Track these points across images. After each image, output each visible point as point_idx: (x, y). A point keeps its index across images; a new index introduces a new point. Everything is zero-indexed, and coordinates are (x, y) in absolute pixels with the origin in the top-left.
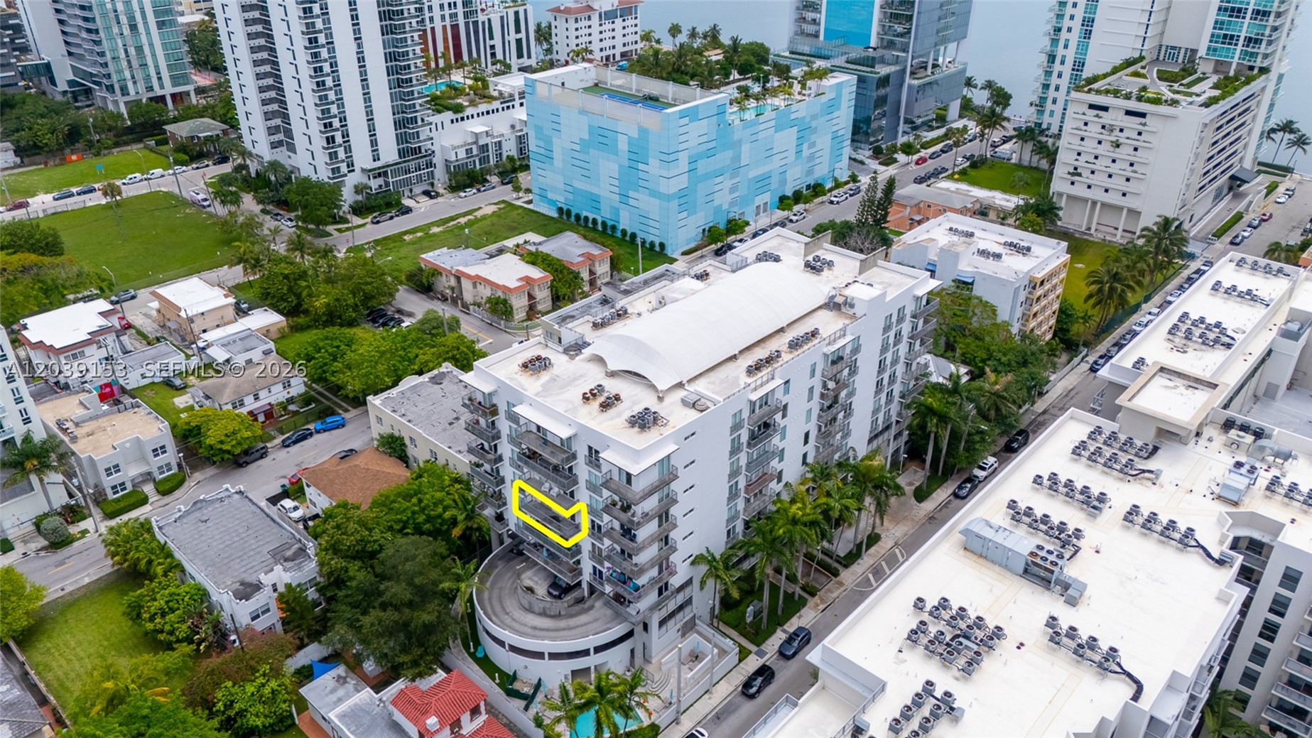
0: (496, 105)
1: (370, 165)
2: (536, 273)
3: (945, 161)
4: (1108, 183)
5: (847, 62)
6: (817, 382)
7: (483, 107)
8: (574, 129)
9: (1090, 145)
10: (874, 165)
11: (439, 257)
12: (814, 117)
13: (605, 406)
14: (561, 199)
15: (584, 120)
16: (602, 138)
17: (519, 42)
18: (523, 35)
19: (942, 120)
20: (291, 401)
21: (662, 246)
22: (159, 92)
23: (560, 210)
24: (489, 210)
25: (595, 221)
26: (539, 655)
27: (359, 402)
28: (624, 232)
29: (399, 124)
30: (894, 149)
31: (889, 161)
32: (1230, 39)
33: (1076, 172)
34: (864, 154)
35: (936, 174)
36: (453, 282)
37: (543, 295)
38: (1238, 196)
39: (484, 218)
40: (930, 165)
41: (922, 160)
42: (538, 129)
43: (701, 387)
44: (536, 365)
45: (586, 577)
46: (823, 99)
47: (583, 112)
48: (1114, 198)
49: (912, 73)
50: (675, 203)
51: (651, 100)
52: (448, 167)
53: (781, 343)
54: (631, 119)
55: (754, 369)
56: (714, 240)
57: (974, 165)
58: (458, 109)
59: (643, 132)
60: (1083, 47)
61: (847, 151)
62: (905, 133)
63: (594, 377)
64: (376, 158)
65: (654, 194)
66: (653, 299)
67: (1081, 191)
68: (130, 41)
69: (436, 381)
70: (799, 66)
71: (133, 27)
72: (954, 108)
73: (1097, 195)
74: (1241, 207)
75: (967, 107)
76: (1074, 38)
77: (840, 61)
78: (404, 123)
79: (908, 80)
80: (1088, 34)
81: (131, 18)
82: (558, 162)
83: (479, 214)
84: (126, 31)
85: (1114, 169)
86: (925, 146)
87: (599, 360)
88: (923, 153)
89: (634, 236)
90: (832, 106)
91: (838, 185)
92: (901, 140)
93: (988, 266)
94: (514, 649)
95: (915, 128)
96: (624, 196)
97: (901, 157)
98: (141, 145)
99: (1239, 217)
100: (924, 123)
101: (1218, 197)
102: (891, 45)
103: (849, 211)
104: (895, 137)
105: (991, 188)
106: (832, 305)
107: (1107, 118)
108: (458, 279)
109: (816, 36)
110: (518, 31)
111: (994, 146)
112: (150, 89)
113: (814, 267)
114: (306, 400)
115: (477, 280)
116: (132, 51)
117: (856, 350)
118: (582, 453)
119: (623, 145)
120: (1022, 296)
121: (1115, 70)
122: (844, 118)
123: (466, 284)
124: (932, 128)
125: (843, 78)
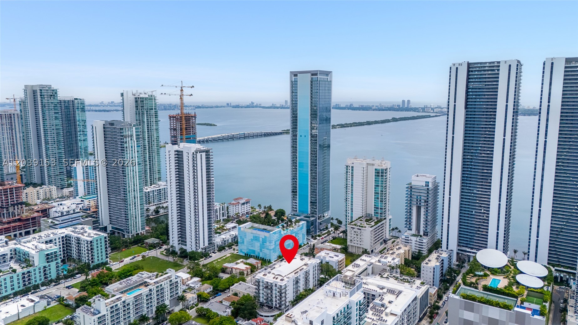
0: (227, 231)
1: (203, 247)
2: (248, 266)
3: (327, 238)
4: (357, 243)
5: (304, 217)
6: (304, 276)
7: (225, 232)
8: (249, 237)
9: (353, 235)
10: (312, 240)
11: (226, 265)
12: (298, 231)
13: (276, 279)
14: (246, 252)
15: (252, 235)
16: (256, 238)
17: (223, 213)
18: (224, 211)
19: (327, 228)
20: (211, 291)
21: (270, 260)
22: (138, 232)
23: (246, 254)
24: (229, 255)
25: (254, 256)
26: (268, 316)
27: (229, 288)
28: (261, 258)
29: (209, 238)
30: (316, 236)
31: (315, 239)
32: (377, 213)
33: (351, 241)
34: (310, 237)
35: (325, 241)
36: (230, 270)
37: (249, 271)
38: (386, 244)
39: (228, 257)
40: (324, 239)
41: (322, 238)
42: (241, 237)
43: (289, 276)
44: (265, 275)
45: (274, 305)
46: (300, 227)
47: (252, 233)
48: (359, 246)
49: (318, 219)
50: (272, 251)
51: (264, 230)
52: (218, 246)
53: (299, 270)
54: (262, 234)
55: (295, 273)
56: (280, 258)
57: (334, 239)
58: (220, 233)
59: (265, 237)
60: (352, 214)
61: (306, 237)
62: (318, 232)
63: (274, 276)
64: (204, 245)
65: (268, 249)
66: (279, 266)
67: (352, 244)
68: (135, 221)
69: (240, 284)
70: (294, 219)
71: (136, 218)
72: (329, 225)
73: (355, 245)
74: (386, 246)
75: (332, 225)
76: (350, 212)
77: (302, 217)
78: (210, 237)
79: (317, 221)
80: (352, 211)
81: (136, 216)
82: (245, 243)
83: (227, 256)
84: (134, 219)
85: (358, 240)
86: (323, 235)
87: (273, 274)
88: (323, 236)
89: (263, 258)
90: (302, 228)
91: (305, 245)
92: (318, 234)
93: (331, 259)
94: (265, 316)
95: (321, 230)
96: (261, 250)
97: (318, 238)
98: (137, 245)
99: (385, 248)
100: (323, 229)
101: (381, 244)
102: (313, 213)
103: (307, 251)
104: (316, 233)
105: (336, 244)
106: (305, 265)
107: (355, 230)
108: (232, 269)
109: (297, 211)
110: (223, 210)
111: (338, 234)
112: (137, 232)
113: (302, 260)
114: (212, 291)
115: (236, 269)
116: (135, 223)
117: (309, 271)
118: (274, 285)
119: (261, 239)
120: (337, 264)
121: (357, 220)
122: (304, 230)
123: (234, 270)
124: (324, 231)
125: (304, 222)
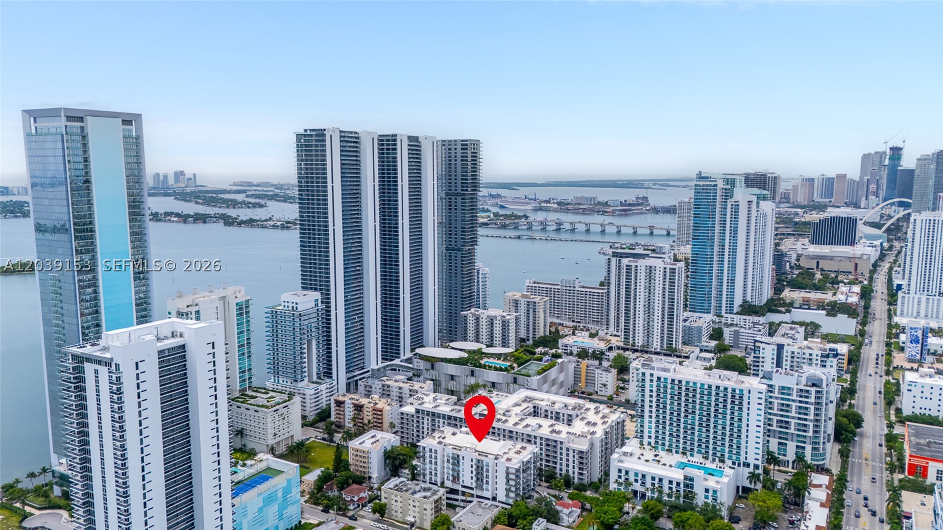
107: (280, 412)
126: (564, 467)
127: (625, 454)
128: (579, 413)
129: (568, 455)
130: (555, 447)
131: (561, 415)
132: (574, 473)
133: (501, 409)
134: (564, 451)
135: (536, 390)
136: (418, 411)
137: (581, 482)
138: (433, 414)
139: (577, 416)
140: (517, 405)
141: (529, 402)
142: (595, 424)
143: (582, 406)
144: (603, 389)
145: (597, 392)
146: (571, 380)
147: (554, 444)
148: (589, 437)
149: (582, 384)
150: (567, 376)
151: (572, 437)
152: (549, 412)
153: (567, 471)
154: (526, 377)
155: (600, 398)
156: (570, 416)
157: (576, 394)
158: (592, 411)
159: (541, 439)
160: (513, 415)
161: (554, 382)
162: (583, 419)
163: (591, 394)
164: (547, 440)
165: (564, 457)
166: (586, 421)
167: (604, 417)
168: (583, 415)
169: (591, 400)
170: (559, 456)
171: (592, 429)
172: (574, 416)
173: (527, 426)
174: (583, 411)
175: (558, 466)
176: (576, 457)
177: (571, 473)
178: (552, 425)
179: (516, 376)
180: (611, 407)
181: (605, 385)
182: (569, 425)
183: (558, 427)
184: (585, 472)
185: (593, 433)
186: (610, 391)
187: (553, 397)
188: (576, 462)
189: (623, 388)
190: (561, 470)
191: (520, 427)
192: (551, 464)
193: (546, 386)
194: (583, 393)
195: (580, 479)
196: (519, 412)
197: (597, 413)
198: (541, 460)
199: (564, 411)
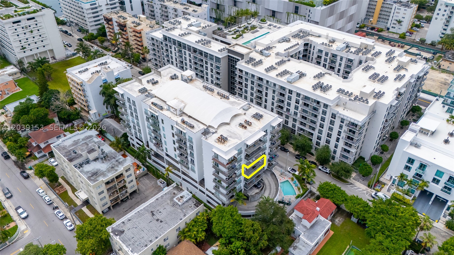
4: (36, 46)
9: (22, 37)
33: (23, 48)
48: (42, 49)
67: (29, 53)
73: (35, 51)
85: (35, 40)
107: (23, 24)
126: (324, 137)
127: (423, 131)
128: (363, 58)
129: (332, 123)
130: (315, 109)
131: (338, 58)
132: (336, 146)
133: (261, 44)
134: (328, 118)
135: (317, 23)
136: (165, 38)
137: (344, 160)
138: (180, 44)
139: (360, 62)
140: (285, 40)
141: (301, 38)
142: (384, 79)
143: (369, 48)
144: (397, 26)
145: (388, 29)
146: (363, 14)
147: (315, 105)
148: (372, 101)
149: (373, 20)
150: (359, 9)
151: (345, 98)
152: (324, 53)
153: (328, 142)
154: (309, 8)
155: (391, 35)
156: (351, 61)
157: (365, 29)
158: (383, 58)
159: (298, 95)
160: (273, 55)
161: (342, 15)
162: (367, 69)
163: (382, 31)
164: (306, 98)
165: (327, 124)
166: (371, 72)
167: (399, 68)
168: (370, 63)
169: (383, 39)
170: (319, 122)
171: (378, 87)
172: (356, 63)
173: (285, 73)
174: (369, 56)
175: (316, 133)
176: (345, 128)
177: (332, 146)
178: (320, 75)
179: (298, 5)
180: (402, 47)
181: (400, 22)
182: (345, 78)
183: (327, 80)
184: (353, 150)
185: (379, 95)
186: (404, 28)
187: (334, 34)
188: (343, 135)
189: (418, 26)
190: (319, 138)
191: (273, 74)
192: (307, 129)
193: (330, 20)
194: (373, 29)
195: (344, 156)
196: (282, 52)
197: (390, 60)
198: (295, 120)
199: (344, 54)
